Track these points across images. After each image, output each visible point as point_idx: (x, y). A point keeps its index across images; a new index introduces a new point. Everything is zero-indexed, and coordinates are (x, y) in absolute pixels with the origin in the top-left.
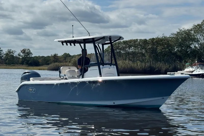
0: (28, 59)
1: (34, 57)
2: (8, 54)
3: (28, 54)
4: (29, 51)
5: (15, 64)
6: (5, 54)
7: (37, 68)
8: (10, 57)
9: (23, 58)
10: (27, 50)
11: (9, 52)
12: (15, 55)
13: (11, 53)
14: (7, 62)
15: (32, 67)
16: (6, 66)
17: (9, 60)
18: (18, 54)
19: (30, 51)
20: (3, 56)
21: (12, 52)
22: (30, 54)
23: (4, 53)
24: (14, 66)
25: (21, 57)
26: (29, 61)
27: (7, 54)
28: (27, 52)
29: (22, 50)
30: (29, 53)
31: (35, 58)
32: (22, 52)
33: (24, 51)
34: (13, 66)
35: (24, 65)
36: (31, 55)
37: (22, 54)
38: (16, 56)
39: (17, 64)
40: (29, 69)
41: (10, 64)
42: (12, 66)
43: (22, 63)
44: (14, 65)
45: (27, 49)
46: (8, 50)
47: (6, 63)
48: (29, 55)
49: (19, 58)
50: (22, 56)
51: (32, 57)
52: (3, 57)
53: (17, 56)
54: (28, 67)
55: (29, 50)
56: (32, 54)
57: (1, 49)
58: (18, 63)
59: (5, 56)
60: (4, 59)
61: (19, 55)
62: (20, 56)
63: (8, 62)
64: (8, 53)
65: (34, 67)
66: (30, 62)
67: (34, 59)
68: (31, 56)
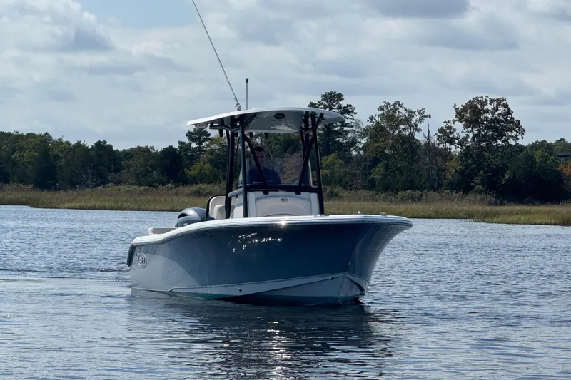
0: (496, 161)
1: (534, 147)
2: (383, 129)
3: (496, 129)
4: (501, 110)
5: (420, 188)
6: (364, 133)
7: (549, 213)
8: (393, 147)
9: (466, 153)
10: (489, 107)
11: (391, 115)
12: (419, 137)
13: (402, 122)
14: (377, 177)
15: (518, 208)
16: (373, 199)
17: (387, 167)
18: (441, 130)
19: (509, 112)
20: (353, 143)
21: (407, 121)
22: (511, 130)
23: (364, 127)
24: (419, 199)
25: (455, 150)
26: (501, 170)
27: (376, 132)
28: (489, 116)
29: (465, 108)
30: (505, 124)
31: (537, 155)
32: (460, 115)
33: (471, 113)
34: (413, 199)
35: (471, 196)
36: (516, 138)
37: (465, 127)
38: (427, 144)
39: (435, 190)
40: (501, 218)
41: (397, 191)
42: (403, 200)
43: (463, 185)
44: (417, 193)
45: (492, 101)
46: (381, 108)
47: (371, 185)
48: (501, 135)
49: (446, 155)
50: (462, 143)
51: (521, 148)
52: (357, 149)
53: (434, 140)
54: (496, 204)
55: (506, 106)
56: (522, 132)
57: (343, 103)
58: (441, 185)
59: (363, 142)
60: (360, 160)
61: (446, 134)
62: (451, 142)
63: (385, 177)
64: (384, 125)
65: (534, 208)
66: (507, 177)
67: (530, 158)
68: (512, 142)
